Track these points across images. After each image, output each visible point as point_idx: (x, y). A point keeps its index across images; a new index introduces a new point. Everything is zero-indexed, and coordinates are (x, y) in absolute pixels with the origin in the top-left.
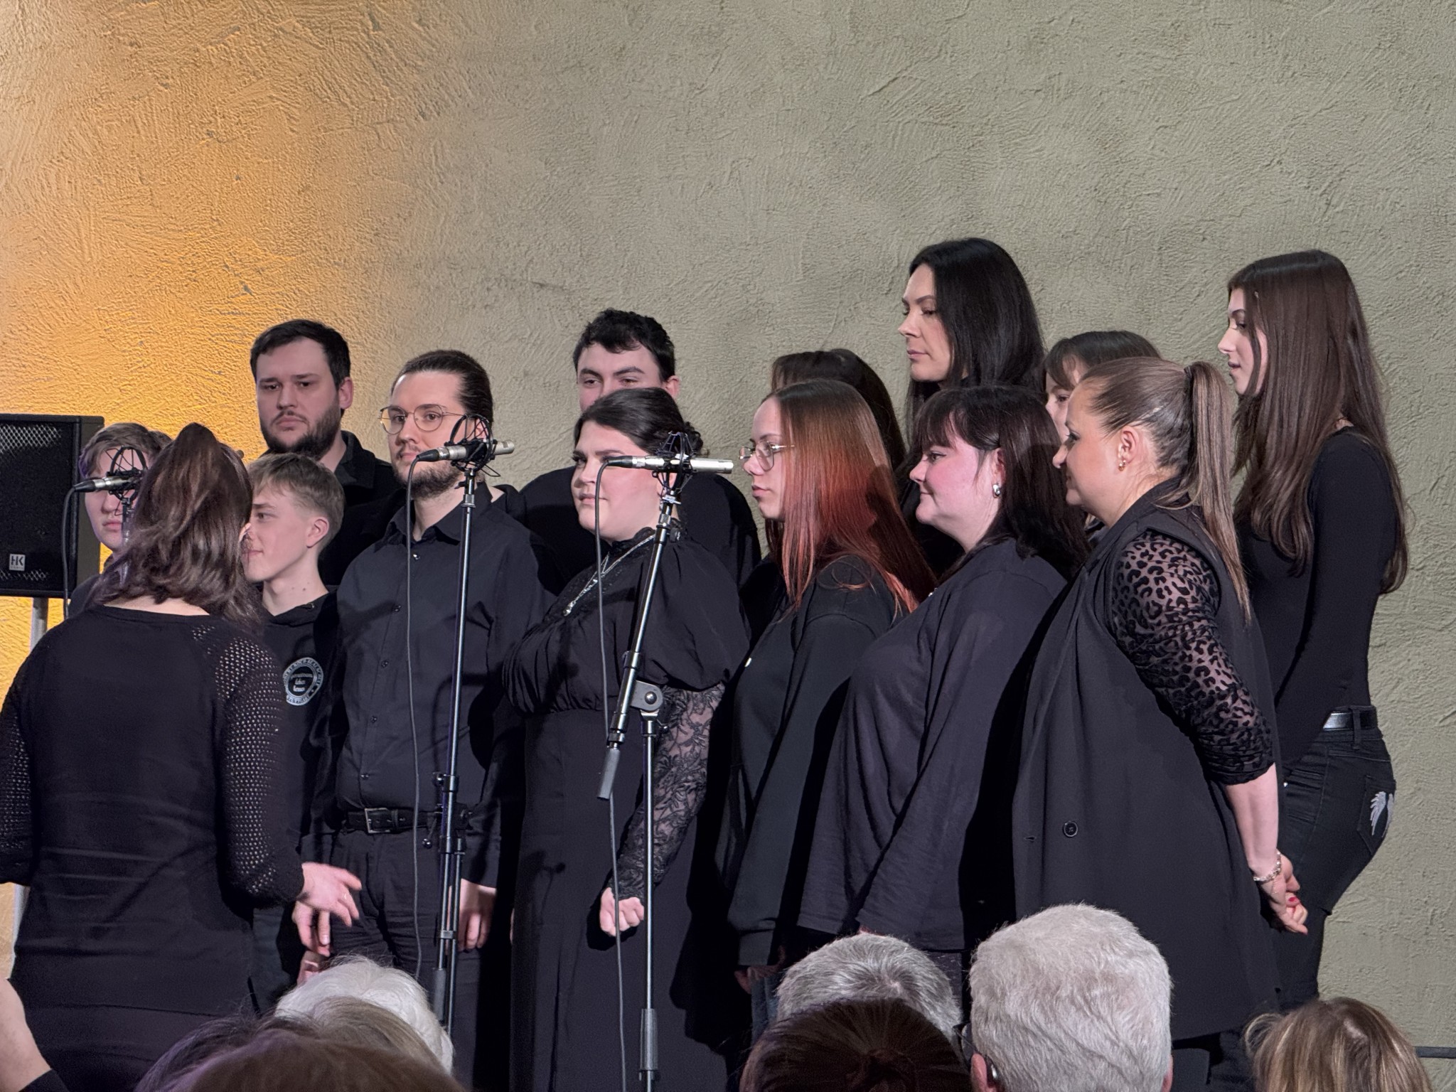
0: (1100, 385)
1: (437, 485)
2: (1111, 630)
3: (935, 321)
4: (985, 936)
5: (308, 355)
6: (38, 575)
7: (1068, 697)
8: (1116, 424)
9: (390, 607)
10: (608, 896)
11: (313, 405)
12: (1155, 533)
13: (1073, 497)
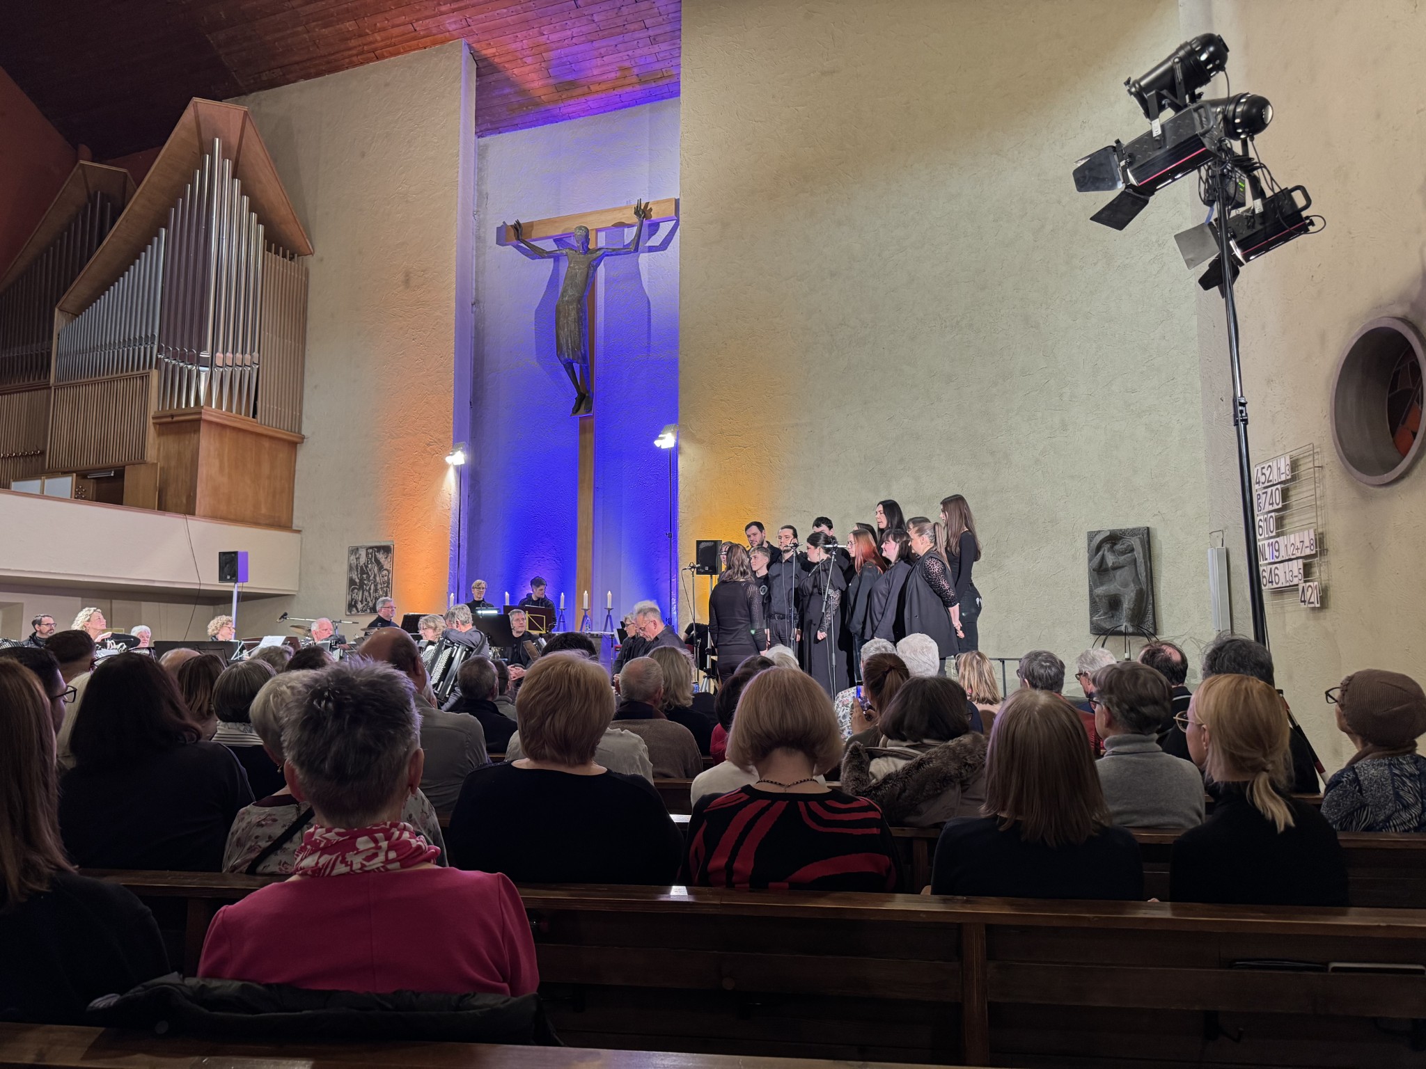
0: (917, 528)
1: (788, 551)
2: (923, 577)
3: (883, 515)
4: (899, 641)
6: (710, 571)
7: (915, 589)
8: (921, 535)
9: (779, 575)
10: (819, 631)
11: (759, 538)
12: (932, 557)
13: (913, 551)
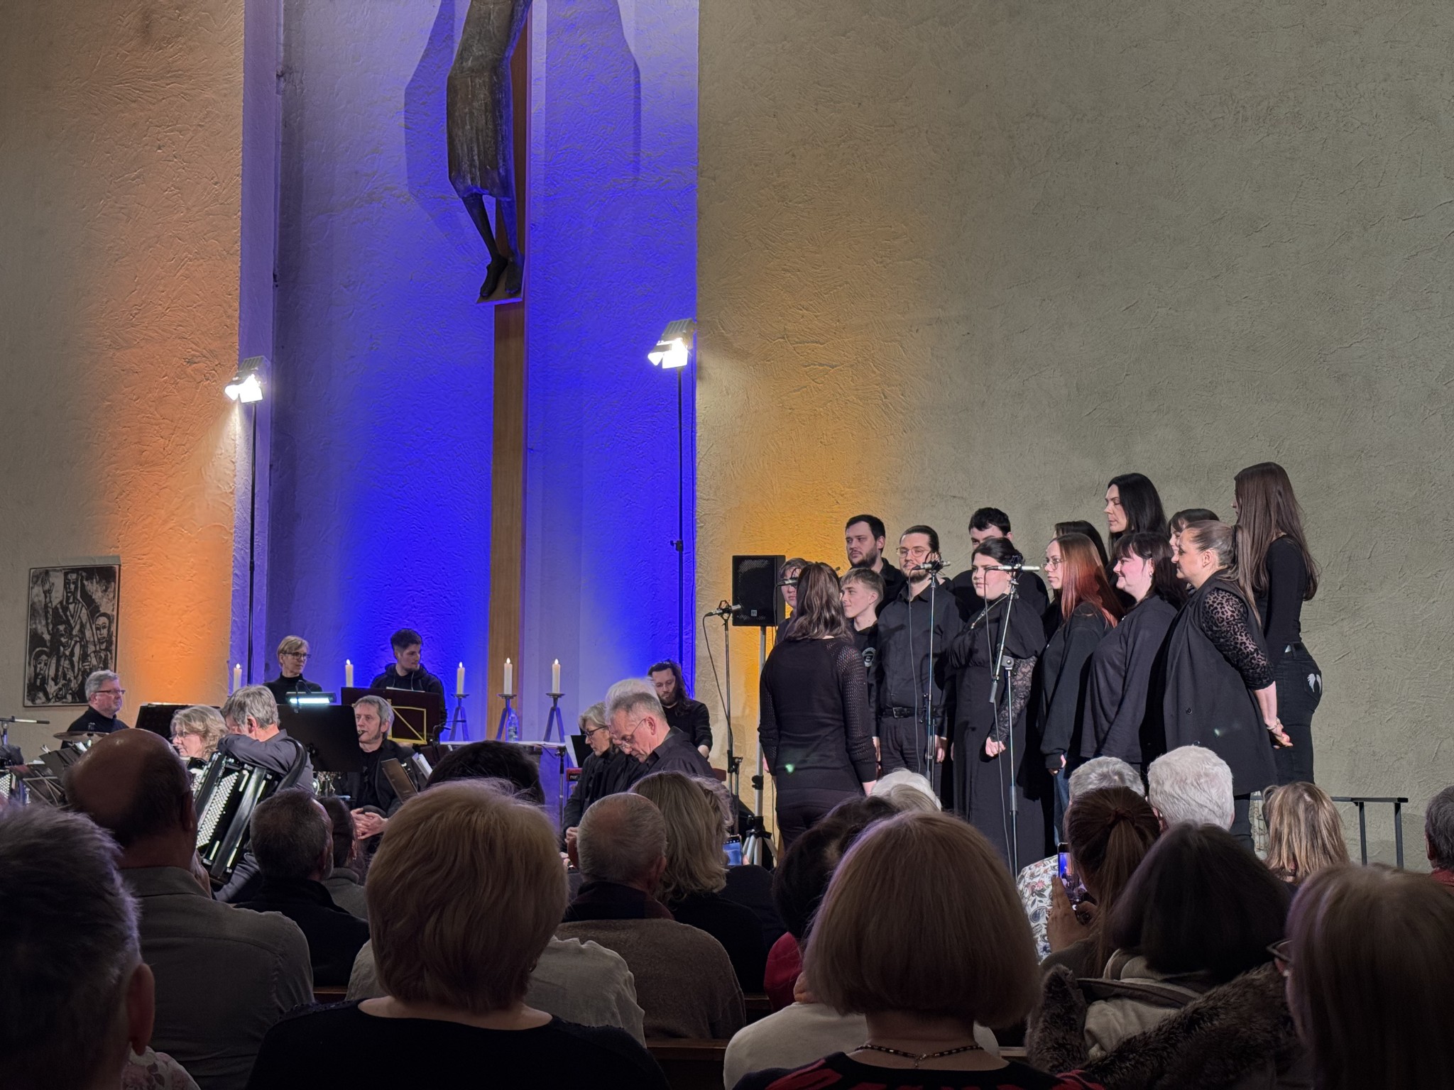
0: (1196, 532)
1: (919, 578)
2: (1202, 630)
3: (1119, 507)
4: (1153, 759)
5: (864, 528)
6: (762, 618)
7: (1186, 657)
8: (1203, 549)
9: (901, 627)
10: (989, 740)
11: (866, 548)
12: (1218, 589)
13: (1180, 575)
